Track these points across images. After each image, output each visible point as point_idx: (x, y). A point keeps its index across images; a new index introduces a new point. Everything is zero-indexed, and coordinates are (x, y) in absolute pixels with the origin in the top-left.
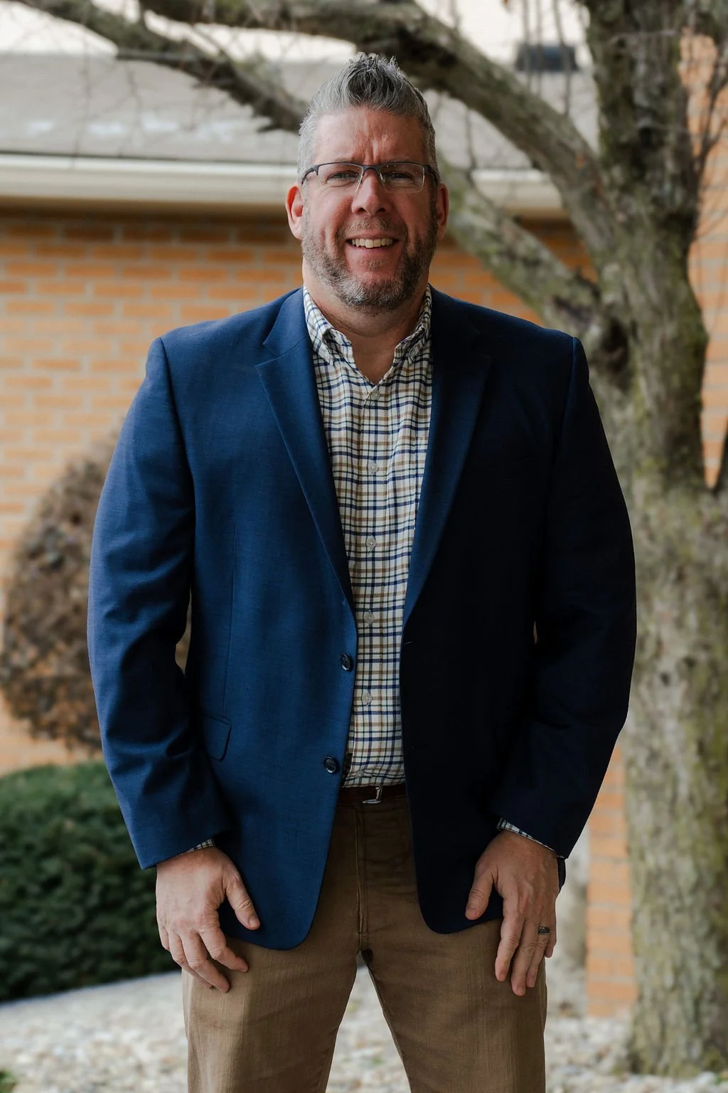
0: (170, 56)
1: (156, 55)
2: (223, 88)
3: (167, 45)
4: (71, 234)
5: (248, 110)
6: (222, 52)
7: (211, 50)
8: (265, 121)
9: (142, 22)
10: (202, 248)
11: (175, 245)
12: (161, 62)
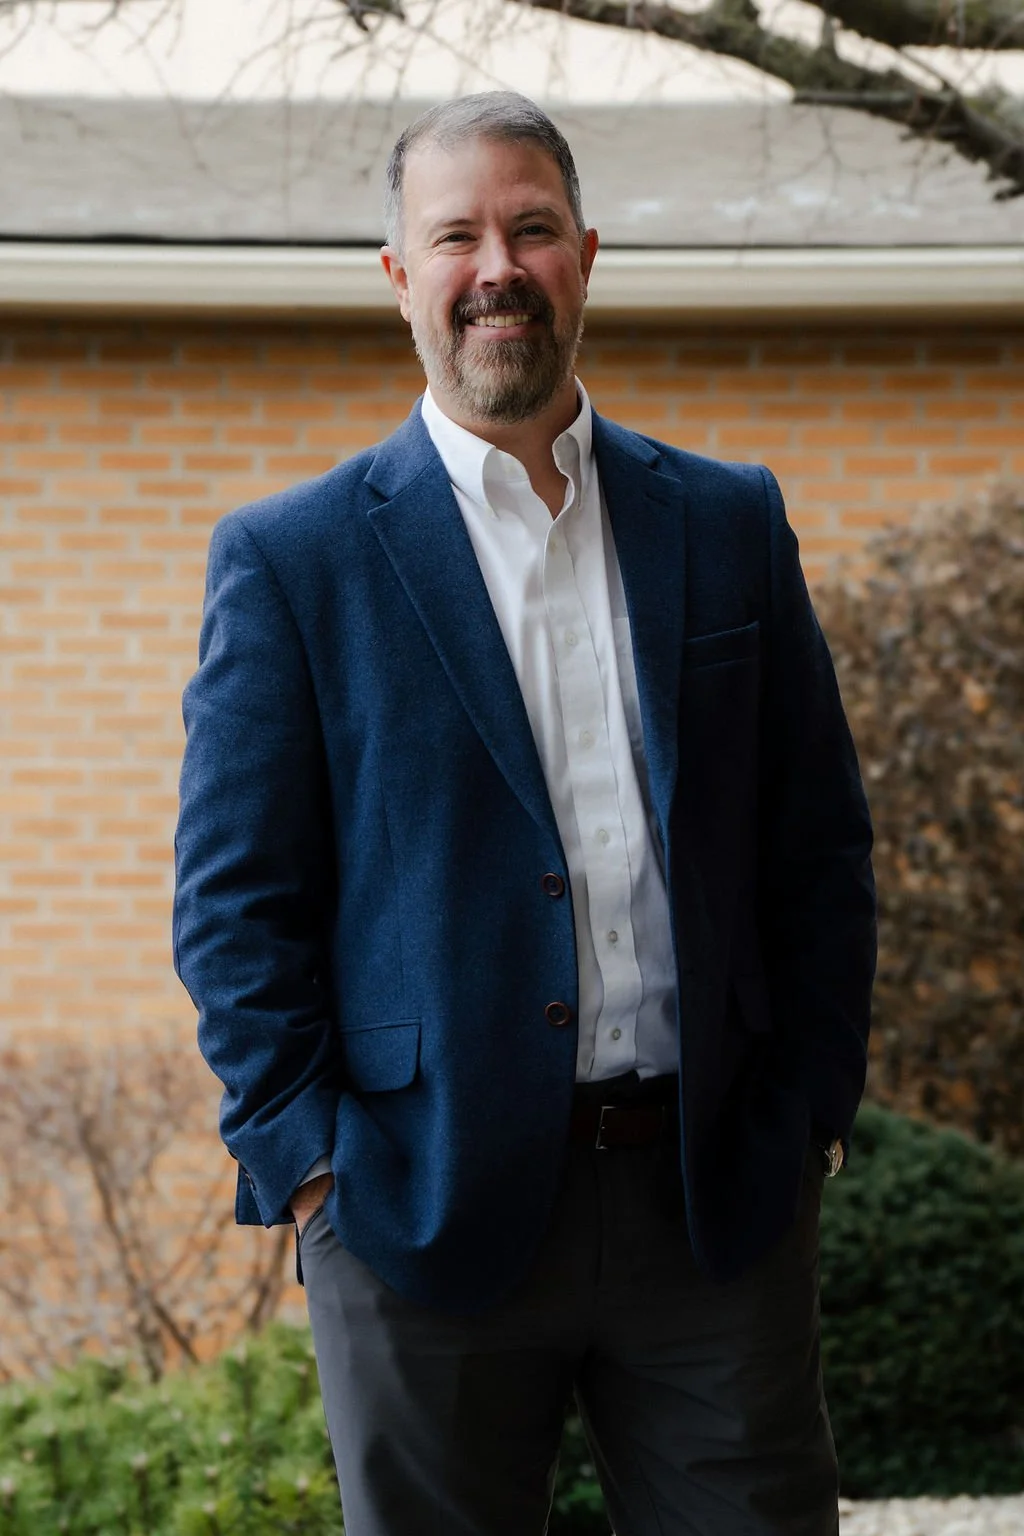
0: (869, 96)
1: (851, 96)
2: (945, 138)
3: (867, 79)
4: (687, 358)
5: (982, 168)
6: (946, 86)
7: (932, 84)
8: (1006, 184)
9: (828, 49)
10: (877, 372)
11: (838, 369)
12: (857, 105)
